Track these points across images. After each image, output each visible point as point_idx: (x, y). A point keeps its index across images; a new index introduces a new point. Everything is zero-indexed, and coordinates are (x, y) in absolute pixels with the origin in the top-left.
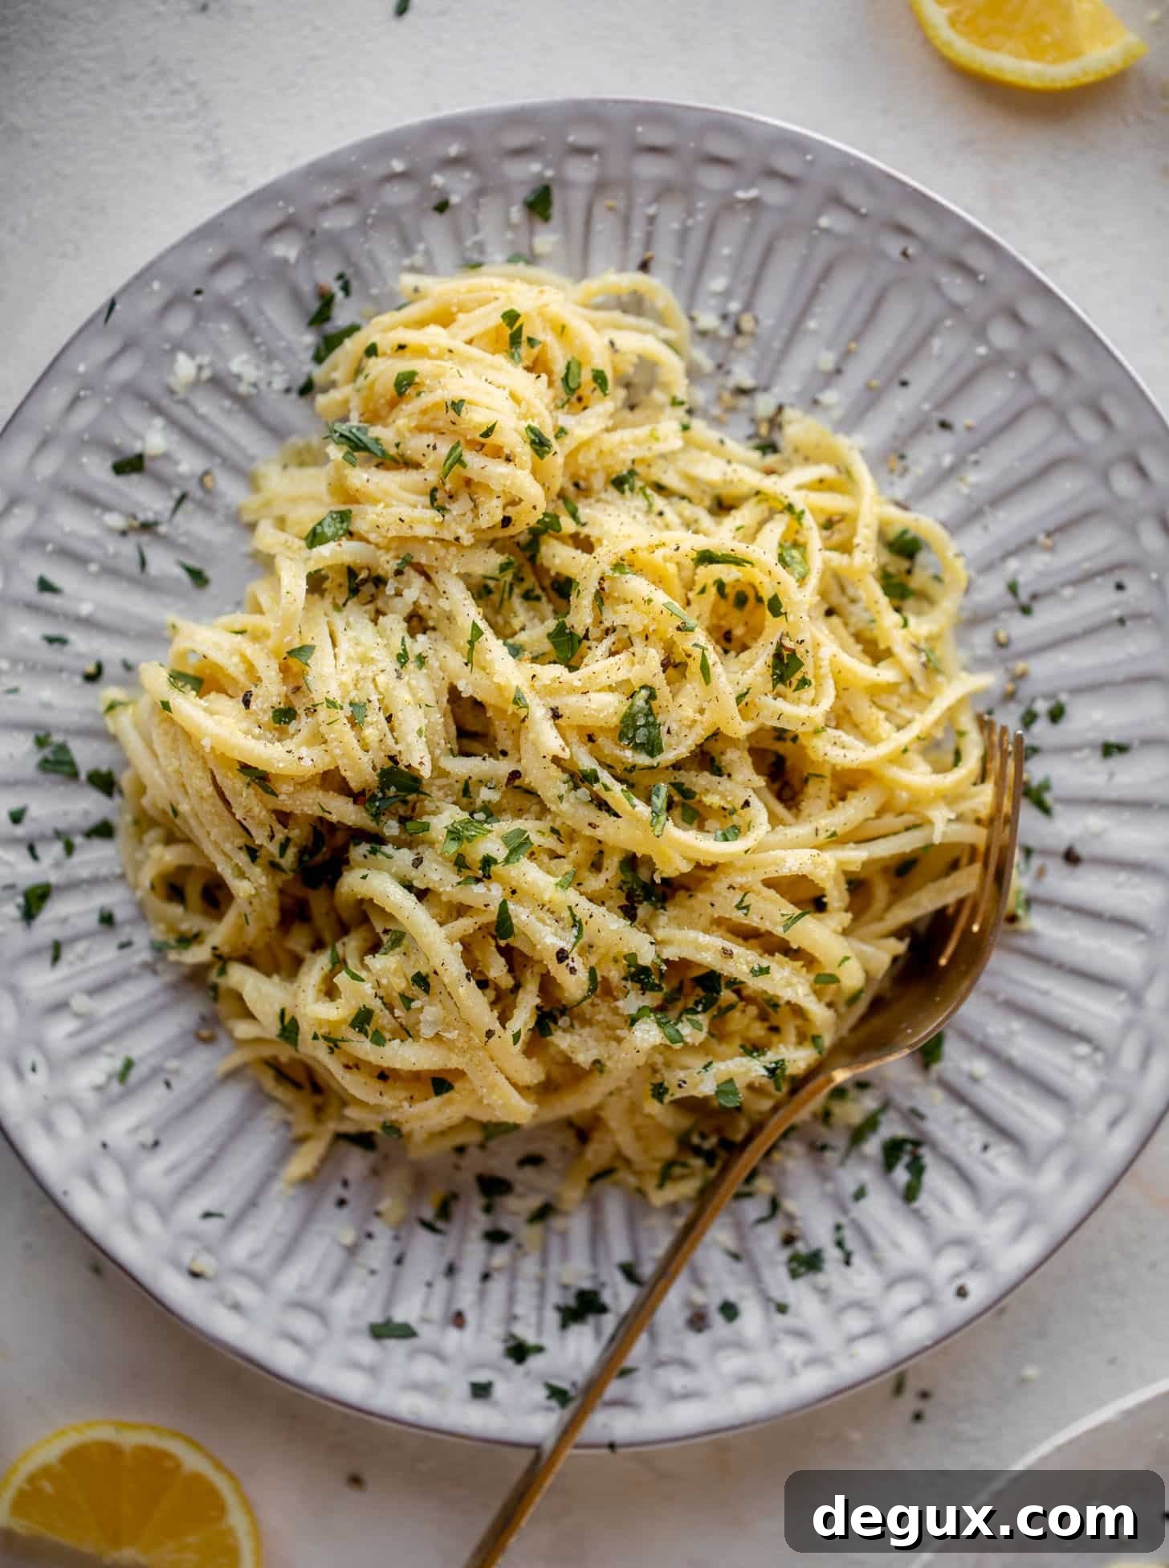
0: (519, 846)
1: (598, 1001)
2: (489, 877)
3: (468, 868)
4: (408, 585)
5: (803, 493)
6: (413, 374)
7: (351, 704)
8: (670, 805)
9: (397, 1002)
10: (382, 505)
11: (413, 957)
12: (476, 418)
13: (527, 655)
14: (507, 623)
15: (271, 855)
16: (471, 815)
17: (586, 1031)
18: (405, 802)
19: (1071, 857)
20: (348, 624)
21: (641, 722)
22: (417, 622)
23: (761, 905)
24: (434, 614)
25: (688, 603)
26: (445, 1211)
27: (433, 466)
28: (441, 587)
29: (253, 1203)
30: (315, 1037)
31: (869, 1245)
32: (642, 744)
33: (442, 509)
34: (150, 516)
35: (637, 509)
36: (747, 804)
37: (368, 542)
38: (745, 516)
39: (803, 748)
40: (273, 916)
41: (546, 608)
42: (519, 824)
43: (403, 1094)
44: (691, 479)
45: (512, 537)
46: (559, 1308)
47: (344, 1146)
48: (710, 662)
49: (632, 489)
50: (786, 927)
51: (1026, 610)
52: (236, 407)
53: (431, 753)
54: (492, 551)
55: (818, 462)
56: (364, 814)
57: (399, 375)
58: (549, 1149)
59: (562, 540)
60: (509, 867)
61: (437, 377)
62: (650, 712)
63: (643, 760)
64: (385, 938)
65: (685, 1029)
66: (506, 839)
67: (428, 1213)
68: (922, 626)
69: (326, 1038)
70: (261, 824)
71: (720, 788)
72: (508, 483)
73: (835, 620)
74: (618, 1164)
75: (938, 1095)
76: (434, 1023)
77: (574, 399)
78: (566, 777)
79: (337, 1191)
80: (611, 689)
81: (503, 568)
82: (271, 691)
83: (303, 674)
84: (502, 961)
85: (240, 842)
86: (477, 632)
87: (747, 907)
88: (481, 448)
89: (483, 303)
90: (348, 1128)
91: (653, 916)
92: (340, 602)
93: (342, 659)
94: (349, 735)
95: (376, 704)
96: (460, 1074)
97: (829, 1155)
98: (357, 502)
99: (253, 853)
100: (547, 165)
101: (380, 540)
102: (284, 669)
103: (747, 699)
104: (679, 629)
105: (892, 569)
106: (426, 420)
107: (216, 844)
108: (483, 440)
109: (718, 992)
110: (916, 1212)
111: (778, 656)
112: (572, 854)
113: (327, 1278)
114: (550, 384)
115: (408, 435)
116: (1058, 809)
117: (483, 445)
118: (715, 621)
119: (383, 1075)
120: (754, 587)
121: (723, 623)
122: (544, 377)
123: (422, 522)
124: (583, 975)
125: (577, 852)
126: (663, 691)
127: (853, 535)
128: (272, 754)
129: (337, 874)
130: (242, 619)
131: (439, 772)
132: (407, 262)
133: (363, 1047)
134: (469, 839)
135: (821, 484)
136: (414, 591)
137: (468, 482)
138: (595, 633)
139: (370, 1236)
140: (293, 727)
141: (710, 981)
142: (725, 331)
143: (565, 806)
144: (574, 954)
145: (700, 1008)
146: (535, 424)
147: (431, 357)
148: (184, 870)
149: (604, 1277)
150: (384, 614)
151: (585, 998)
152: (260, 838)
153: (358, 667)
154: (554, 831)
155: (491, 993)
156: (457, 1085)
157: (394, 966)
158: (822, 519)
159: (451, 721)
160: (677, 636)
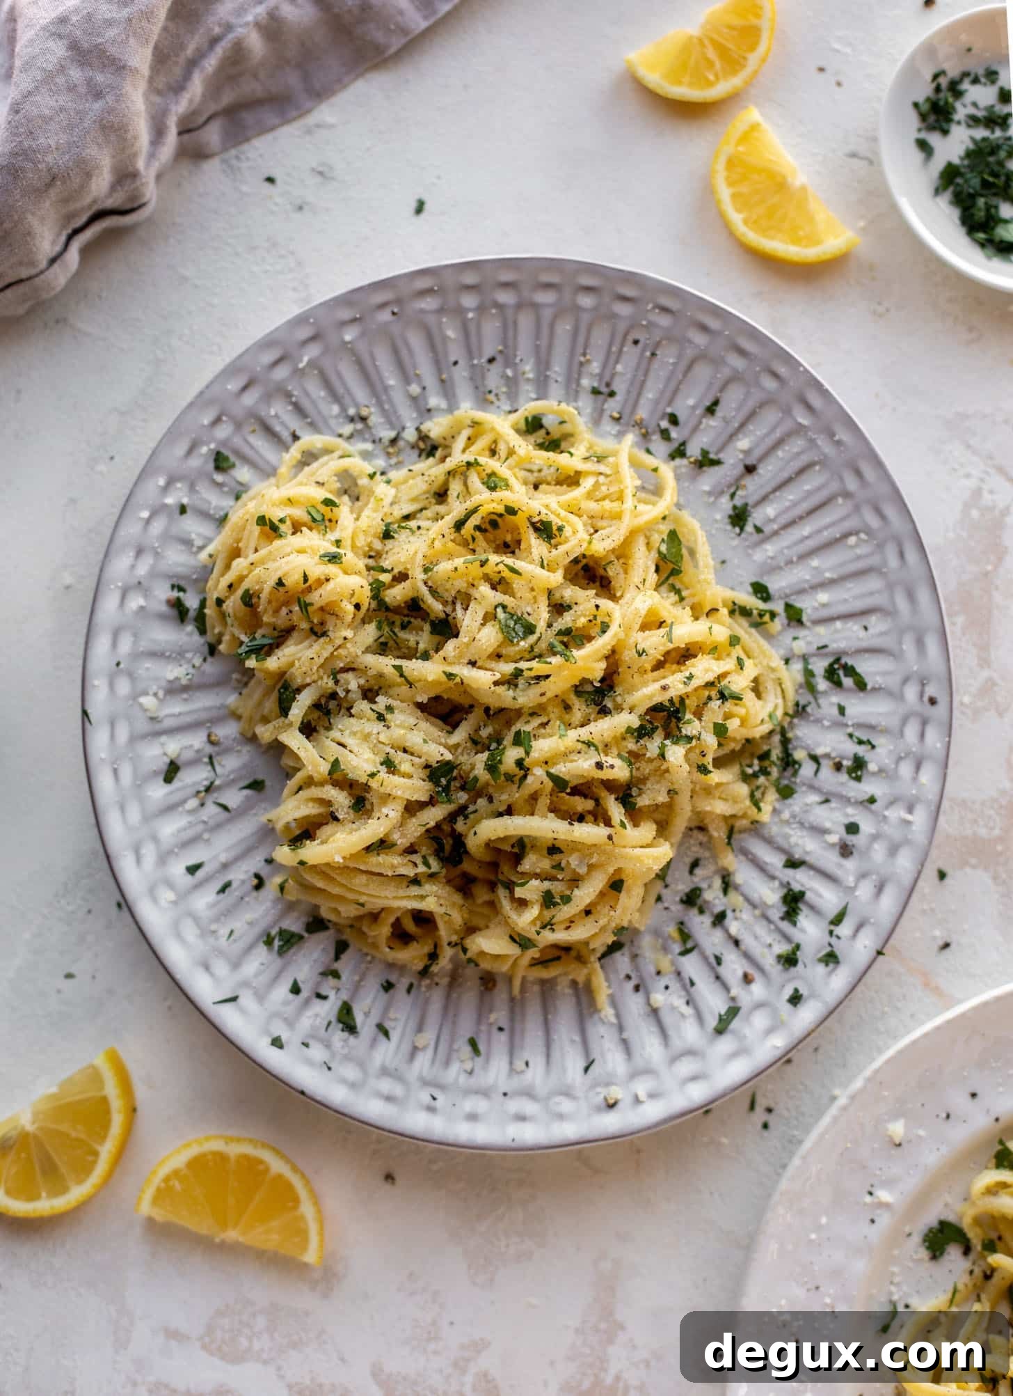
0: (524, 741)
1: (638, 765)
2: (528, 769)
3: (514, 777)
4: (348, 683)
5: (467, 451)
6: (247, 591)
7: (382, 764)
8: (566, 645)
9: (554, 872)
10: (295, 662)
11: (538, 844)
12: (293, 578)
13: (432, 652)
14: (409, 648)
15: (425, 872)
16: (489, 750)
17: (649, 785)
18: (455, 778)
19: (750, 469)
20: (341, 731)
21: (512, 623)
22: (369, 694)
23: (648, 643)
24: (373, 682)
25: (474, 551)
26: (685, 936)
27: (298, 620)
28: (362, 667)
30: (538, 933)
31: (872, 727)
32: (524, 633)
33: (324, 634)
34: (206, 783)
35: (407, 537)
36: (597, 607)
37: (308, 685)
38: (455, 487)
39: (593, 555)
40: (458, 898)
41: (417, 623)
43: (606, 909)
44: (414, 500)
45: (368, 610)
46: (782, 919)
47: (607, 960)
48: (512, 564)
49: (396, 532)
50: (671, 640)
51: (612, 394)
52: (191, 693)
53: (440, 744)
54: (366, 626)
55: (459, 433)
56: (443, 806)
57: (242, 598)
59: (391, 586)
60: (531, 754)
61: (257, 581)
62: (511, 616)
63: (532, 639)
64: (517, 850)
66: (516, 743)
67: (680, 947)
68: (580, 450)
69: (544, 927)
70: (404, 865)
71: (579, 613)
72: (339, 589)
73: (542, 487)
74: (730, 822)
75: (821, 630)
76: (581, 862)
77: (327, 523)
78: (506, 686)
79: (630, 985)
80: (483, 625)
81: (379, 628)
82: (341, 799)
83: (346, 777)
84: (577, 798)
85: (405, 883)
86: (398, 668)
87: (644, 651)
88: (310, 588)
89: (243, 528)
91: (616, 700)
93: (355, 749)
94: (396, 779)
95: (392, 752)
96: (620, 871)
97: (809, 709)
98: (285, 673)
99: (415, 881)
100: (207, 444)
101: (312, 678)
102: (335, 783)
103: (545, 563)
104: (482, 566)
105: (540, 441)
106: (273, 604)
107: (395, 898)
108: (307, 584)
110: (874, 689)
111: (536, 529)
112: (552, 716)
114: (311, 529)
115: (273, 620)
116: (721, 456)
117: (310, 586)
118: (494, 546)
119: (588, 911)
120: (493, 513)
121: (498, 542)
122: (304, 529)
123: (321, 649)
124: (618, 762)
125: (554, 712)
126: (507, 600)
127: (507, 443)
128: (372, 829)
129: (463, 845)
130: (292, 784)
131: (453, 748)
132: (195, 549)
133: (566, 911)
134: (500, 763)
135: (470, 440)
136: (352, 682)
137: (322, 609)
138: (449, 609)
139: (667, 988)
140: (366, 805)
142: (360, 426)
143: (522, 700)
144: (604, 759)
145: (681, 715)
146: (322, 552)
147: (246, 576)
148: (397, 924)
149: (785, 880)
150: (351, 707)
151: (631, 771)
152: (410, 872)
153: (365, 744)
154: (532, 715)
155: (590, 818)
157: (535, 860)
158: (487, 453)
159: (433, 719)
160: (487, 569)
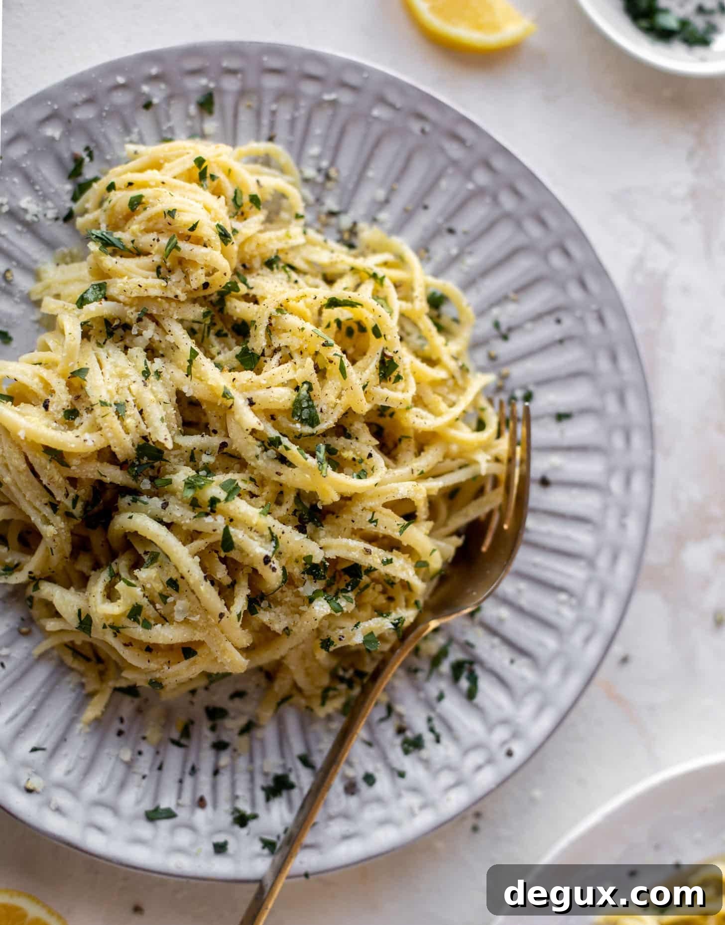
0: (232, 490)
1: (286, 589)
2: (215, 512)
3: (200, 507)
4: (146, 328)
6: (141, 197)
7: (116, 403)
9: (158, 599)
10: (126, 277)
11: (166, 568)
12: (185, 219)
13: (226, 367)
14: (210, 349)
15: (67, 507)
16: (197, 472)
17: (278, 609)
18: (153, 467)
19: (545, 482)
20: (108, 355)
21: (305, 405)
22: (152, 351)
23: (384, 519)
24: (163, 345)
26: (186, 732)
27: (158, 252)
28: (167, 329)
29: (63, 739)
30: (104, 627)
31: (450, 729)
32: (306, 419)
33: (165, 279)
35: (282, 279)
36: (370, 455)
37: (119, 301)
39: (397, 420)
40: (68, 549)
41: (231, 340)
42: (231, 476)
43: (162, 660)
44: (310, 263)
45: (209, 295)
46: (263, 789)
47: (120, 695)
48: (345, 365)
49: (277, 268)
50: (401, 532)
51: (505, 338)
52: (25, 230)
53: (170, 433)
54: (197, 305)
56: (128, 477)
57: (131, 198)
58: (249, 686)
59: (240, 298)
60: (229, 504)
61: (156, 198)
62: (310, 399)
63: (307, 430)
64: (146, 558)
65: (343, 603)
66: (223, 486)
67: (175, 735)
69: (111, 627)
70: (59, 487)
71: (352, 447)
72: (208, 258)
74: (294, 692)
75: (480, 632)
76: (183, 611)
77: (240, 212)
78: (259, 443)
79: (117, 726)
80: (284, 385)
81: (205, 315)
82: (62, 399)
83: (82, 387)
84: (223, 567)
85: (46, 499)
86: (193, 354)
87: (376, 521)
88: (188, 238)
89: (179, 156)
90: (123, 684)
91: (316, 531)
92: (101, 342)
93: (107, 376)
94: (116, 423)
95: (132, 403)
96: (201, 643)
97: (419, 675)
98: (110, 278)
99: (54, 506)
100: (210, 80)
101: (127, 299)
102: (69, 385)
103: (367, 388)
104: (323, 345)
106: (151, 224)
107: (29, 502)
108: (190, 233)
109: (361, 578)
110: (476, 706)
111: (382, 362)
112: (264, 494)
113: (115, 783)
114: (226, 203)
115: (140, 234)
117: (189, 237)
119: (149, 649)
122: (222, 197)
123: (154, 287)
124: (279, 572)
125: (267, 492)
126: (317, 385)
127: (412, 292)
128: (66, 439)
129: (111, 518)
130: (38, 355)
131: (177, 446)
132: (127, 139)
133: (136, 631)
134: (201, 487)
136: (150, 332)
137: (181, 260)
138: (268, 352)
139: (140, 753)
140: (77, 421)
141: (354, 571)
142: (320, 179)
143: (260, 462)
144: (274, 559)
145: (349, 589)
146: (221, 223)
147: (151, 187)
148: (6, 523)
149: (290, 765)
150: (131, 347)
151: (279, 588)
152: (59, 496)
153: (117, 380)
154: (252, 479)
155: (219, 588)
156: (199, 651)
157: (154, 575)
159: (179, 413)
160: (323, 350)
